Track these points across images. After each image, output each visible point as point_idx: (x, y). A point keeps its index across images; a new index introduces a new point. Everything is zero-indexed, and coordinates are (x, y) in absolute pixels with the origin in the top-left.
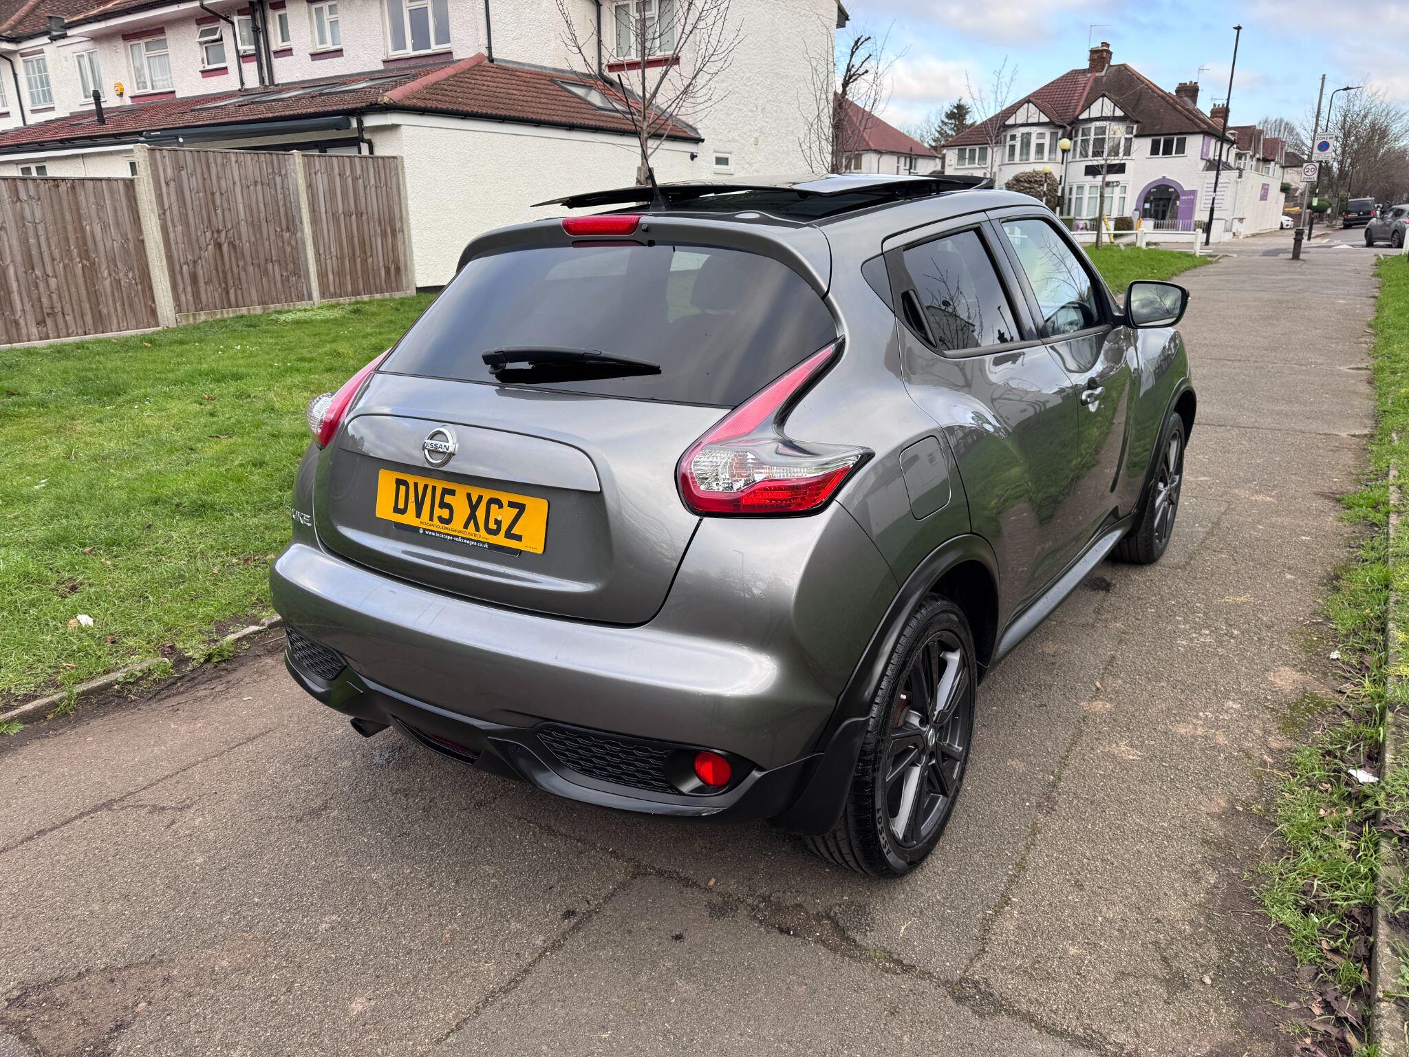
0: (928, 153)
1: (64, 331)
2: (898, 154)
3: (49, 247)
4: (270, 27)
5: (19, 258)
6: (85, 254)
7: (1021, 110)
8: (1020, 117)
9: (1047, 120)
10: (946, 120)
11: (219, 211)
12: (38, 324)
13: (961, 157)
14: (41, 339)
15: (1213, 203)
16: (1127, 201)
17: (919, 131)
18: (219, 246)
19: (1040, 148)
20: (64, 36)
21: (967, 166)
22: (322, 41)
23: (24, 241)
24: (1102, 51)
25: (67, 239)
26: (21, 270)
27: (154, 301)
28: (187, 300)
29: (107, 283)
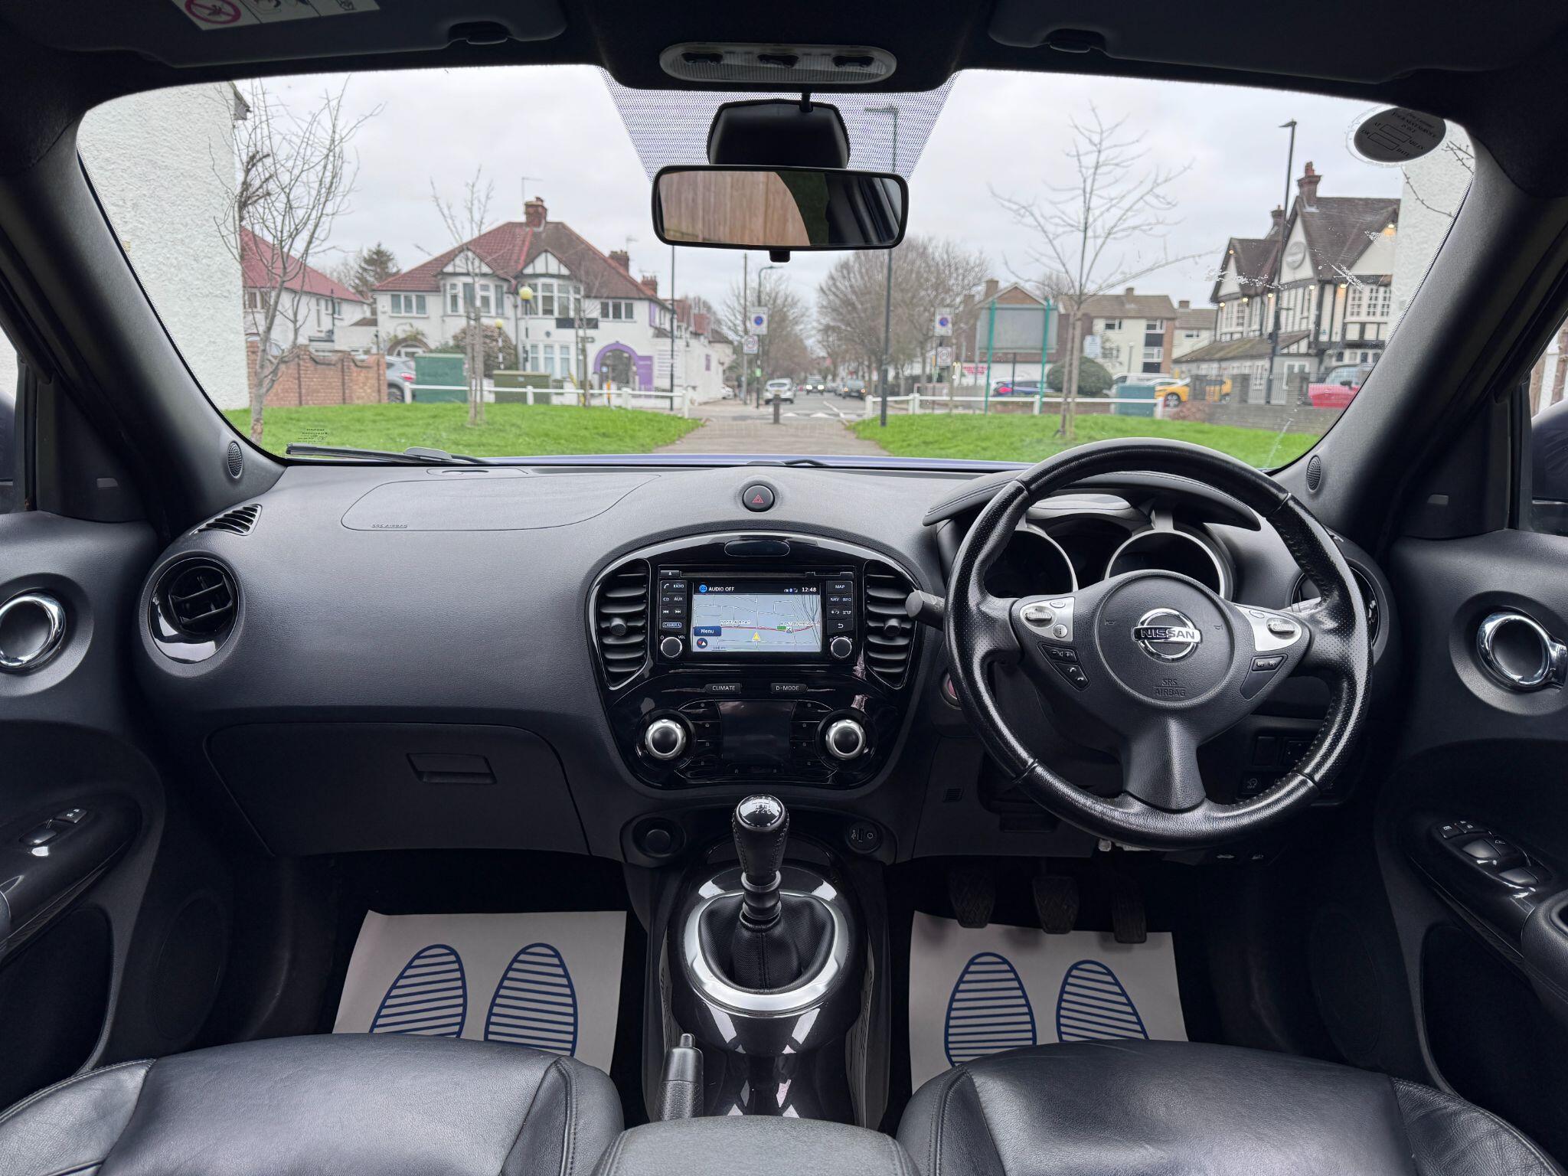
0: (352, 297)
2: (318, 296)
7: (460, 258)
8: (459, 264)
9: (490, 271)
10: (366, 266)
13: (396, 304)
15: (672, 371)
17: (335, 274)
19: (485, 300)
21: (403, 314)
24: (537, 206)
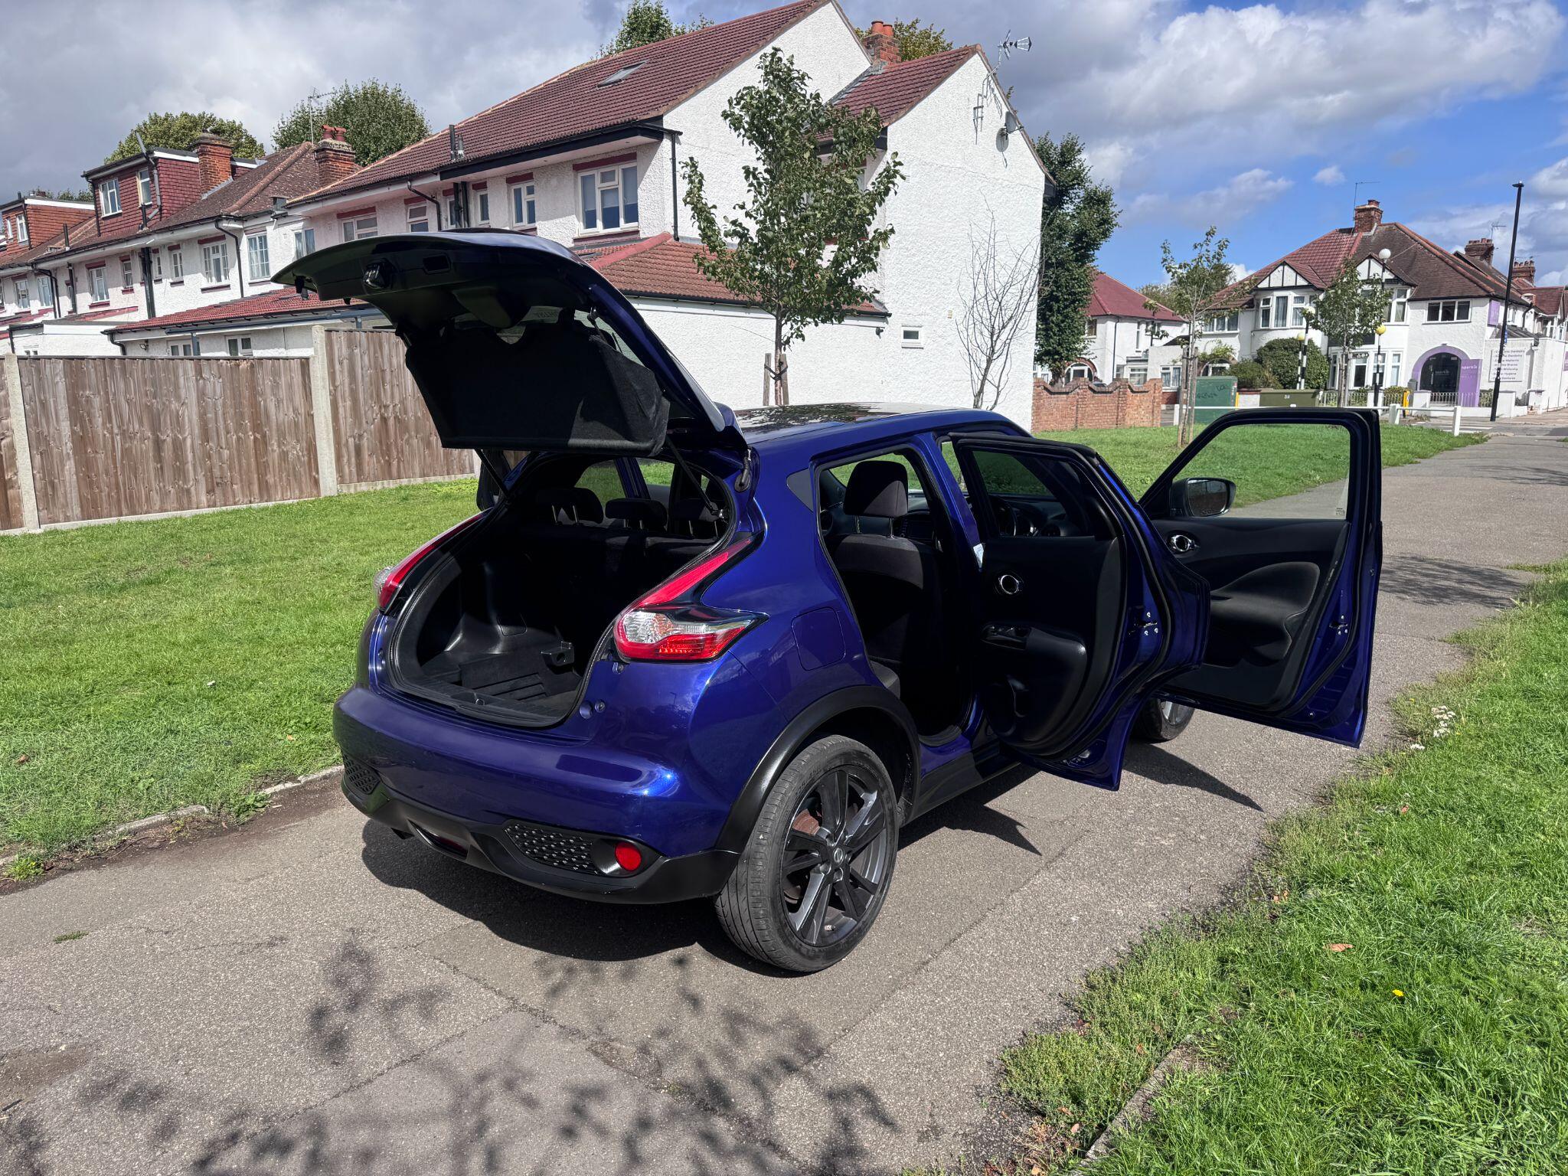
0: (1172, 317)
1: (231, 499)
2: (1139, 319)
3: (225, 421)
4: (472, 207)
5: (197, 431)
6: (257, 427)
7: (1276, 272)
8: (1275, 280)
9: (1306, 283)
11: (388, 387)
12: (208, 492)
13: (1208, 323)
14: (209, 506)
15: (1498, 374)
16: (1402, 371)
18: (384, 420)
19: (1298, 312)
20: (285, 216)
21: (1215, 332)
22: (519, 219)
23: (202, 416)
24: (1370, 209)
25: (242, 415)
26: (198, 442)
27: (318, 473)
28: (350, 471)
29: (276, 455)
